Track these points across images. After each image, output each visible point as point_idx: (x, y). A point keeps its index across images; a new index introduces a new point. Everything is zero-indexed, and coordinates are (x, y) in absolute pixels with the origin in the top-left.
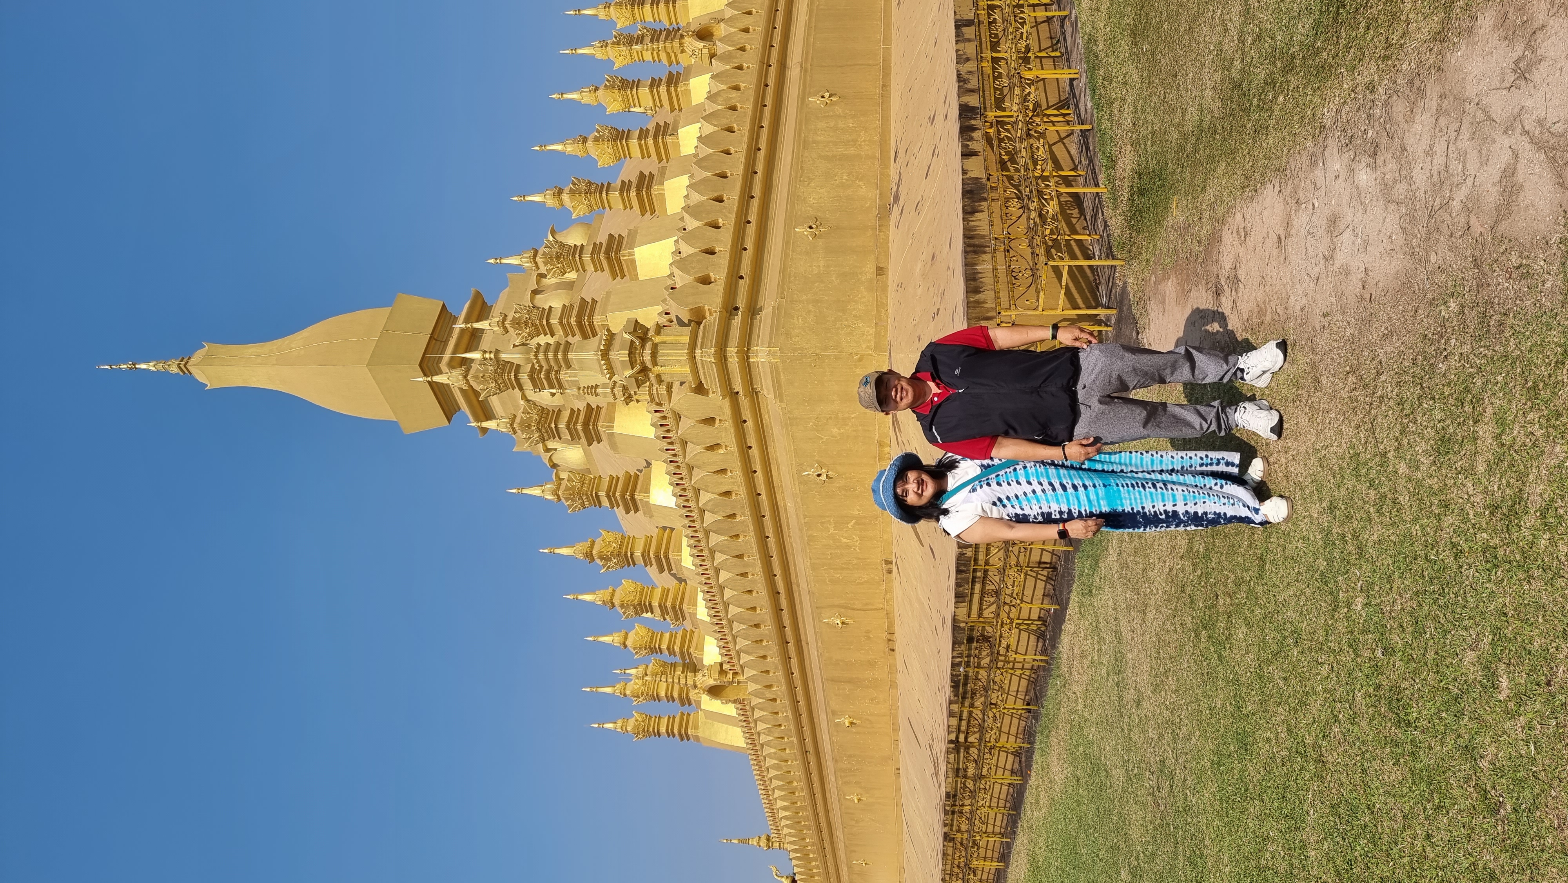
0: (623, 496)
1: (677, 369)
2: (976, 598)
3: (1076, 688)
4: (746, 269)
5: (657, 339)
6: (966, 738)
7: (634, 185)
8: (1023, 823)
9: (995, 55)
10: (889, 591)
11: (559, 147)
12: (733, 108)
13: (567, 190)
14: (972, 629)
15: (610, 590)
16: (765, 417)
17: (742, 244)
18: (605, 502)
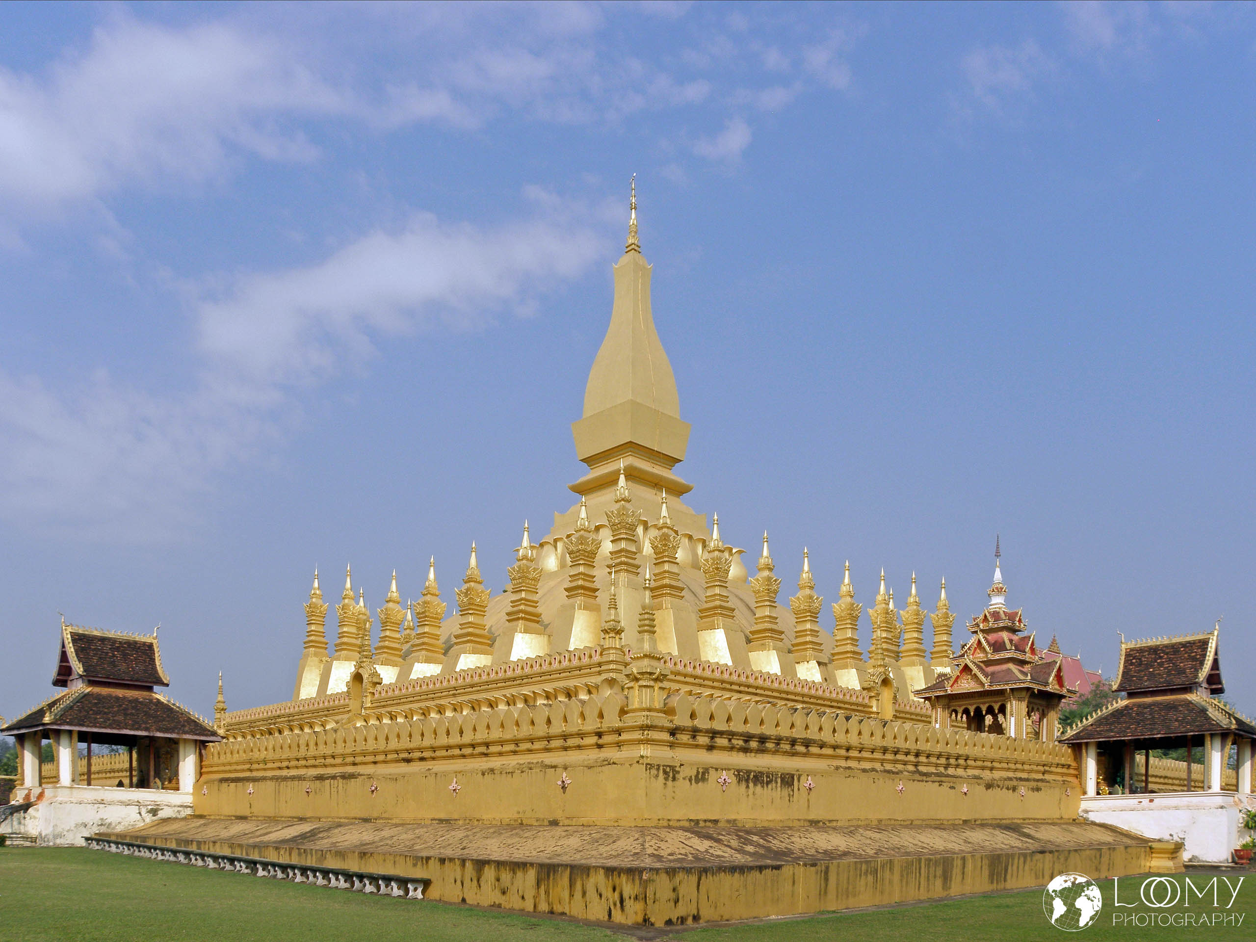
15: (439, 594)
18: (516, 597)
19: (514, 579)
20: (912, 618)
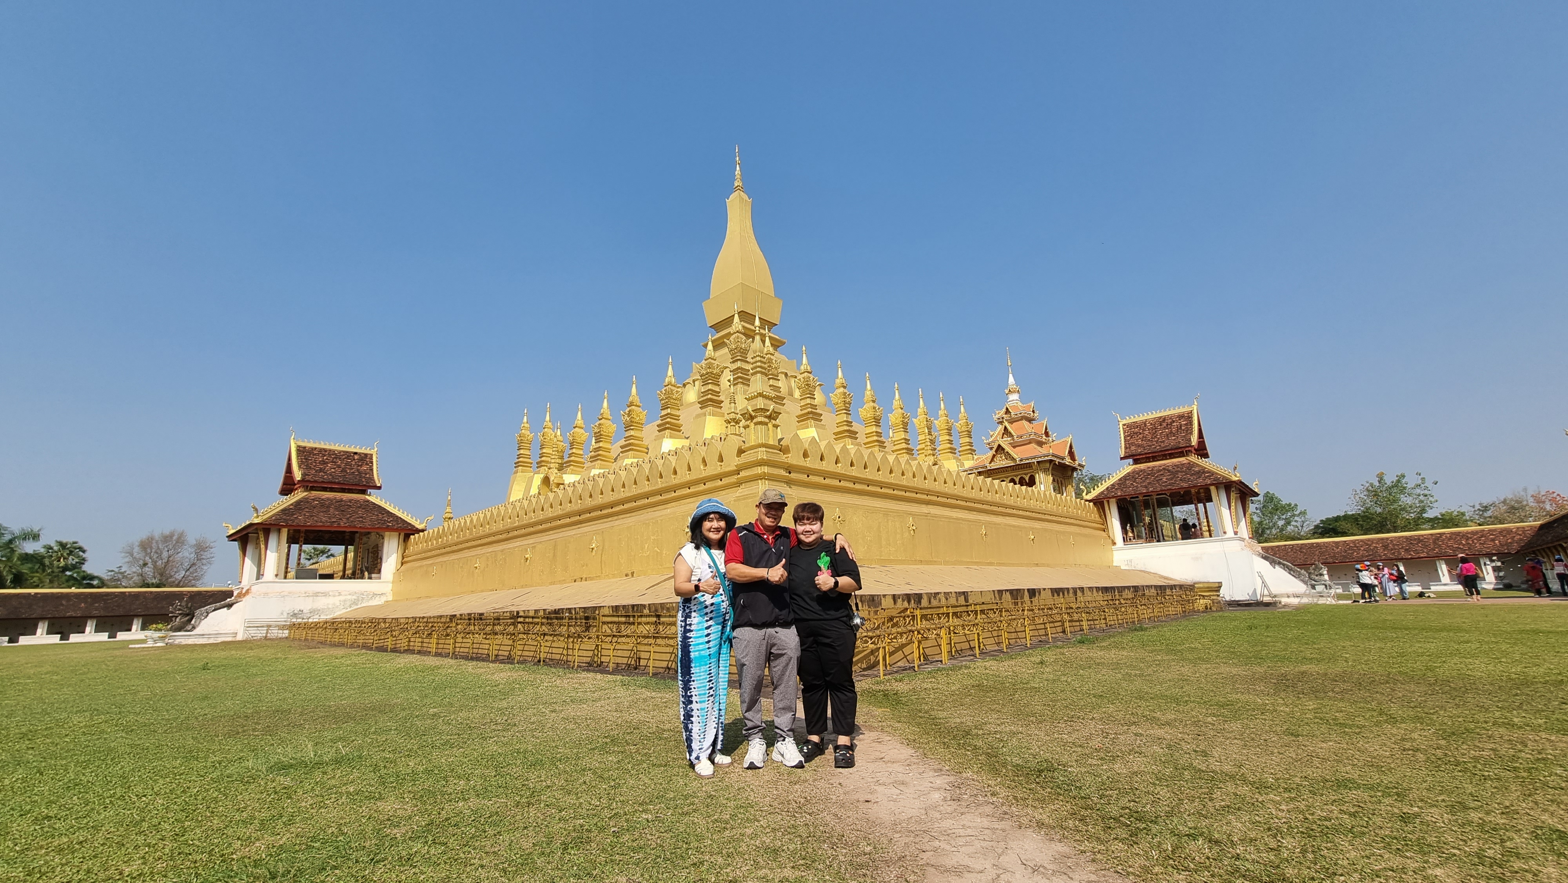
0: (668, 423)
1: (753, 437)
2: (616, 619)
3: (558, 682)
4: (813, 479)
5: (770, 425)
6: (520, 622)
7: (850, 428)
8: (463, 662)
9: (951, 614)
10: (614, 576)
11: (869, 387)
12: (903, 474)
13: (846, 391)
14: (594, 618)
15: (610, 417)
16: (724, 492)
17: (828, 477)
18: (664, 413)
19: (662, 400)
20: (944, 426)
